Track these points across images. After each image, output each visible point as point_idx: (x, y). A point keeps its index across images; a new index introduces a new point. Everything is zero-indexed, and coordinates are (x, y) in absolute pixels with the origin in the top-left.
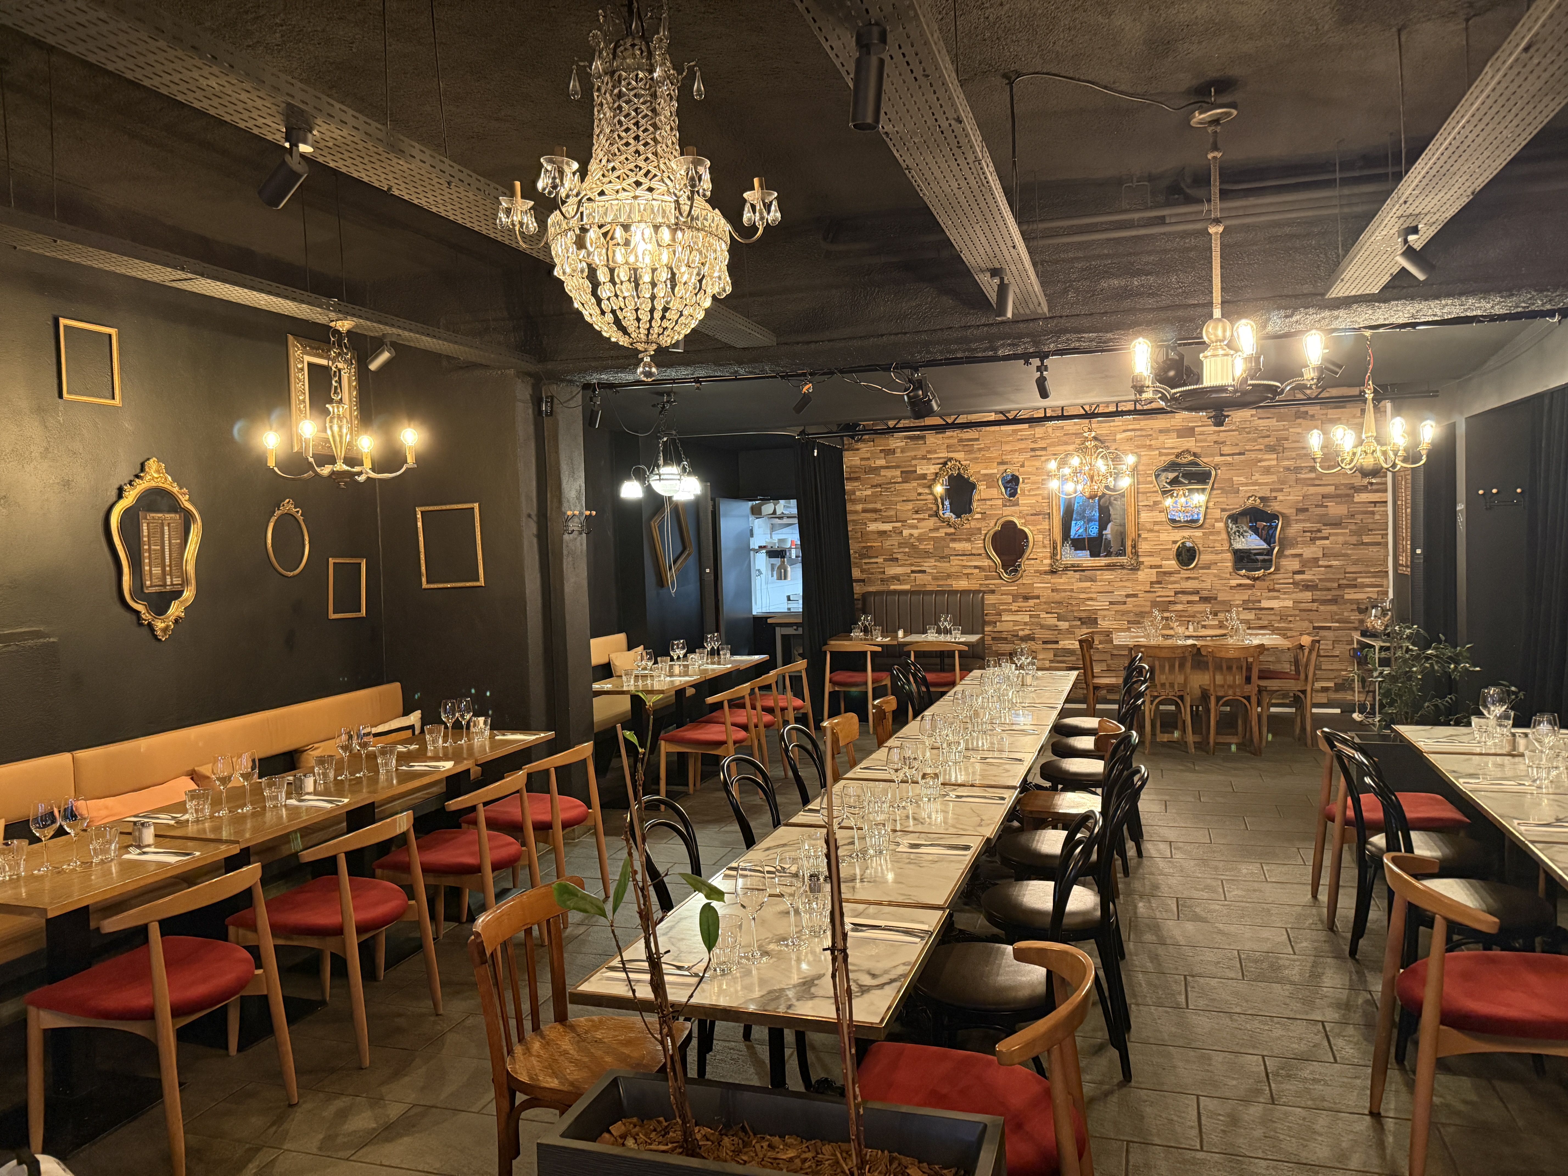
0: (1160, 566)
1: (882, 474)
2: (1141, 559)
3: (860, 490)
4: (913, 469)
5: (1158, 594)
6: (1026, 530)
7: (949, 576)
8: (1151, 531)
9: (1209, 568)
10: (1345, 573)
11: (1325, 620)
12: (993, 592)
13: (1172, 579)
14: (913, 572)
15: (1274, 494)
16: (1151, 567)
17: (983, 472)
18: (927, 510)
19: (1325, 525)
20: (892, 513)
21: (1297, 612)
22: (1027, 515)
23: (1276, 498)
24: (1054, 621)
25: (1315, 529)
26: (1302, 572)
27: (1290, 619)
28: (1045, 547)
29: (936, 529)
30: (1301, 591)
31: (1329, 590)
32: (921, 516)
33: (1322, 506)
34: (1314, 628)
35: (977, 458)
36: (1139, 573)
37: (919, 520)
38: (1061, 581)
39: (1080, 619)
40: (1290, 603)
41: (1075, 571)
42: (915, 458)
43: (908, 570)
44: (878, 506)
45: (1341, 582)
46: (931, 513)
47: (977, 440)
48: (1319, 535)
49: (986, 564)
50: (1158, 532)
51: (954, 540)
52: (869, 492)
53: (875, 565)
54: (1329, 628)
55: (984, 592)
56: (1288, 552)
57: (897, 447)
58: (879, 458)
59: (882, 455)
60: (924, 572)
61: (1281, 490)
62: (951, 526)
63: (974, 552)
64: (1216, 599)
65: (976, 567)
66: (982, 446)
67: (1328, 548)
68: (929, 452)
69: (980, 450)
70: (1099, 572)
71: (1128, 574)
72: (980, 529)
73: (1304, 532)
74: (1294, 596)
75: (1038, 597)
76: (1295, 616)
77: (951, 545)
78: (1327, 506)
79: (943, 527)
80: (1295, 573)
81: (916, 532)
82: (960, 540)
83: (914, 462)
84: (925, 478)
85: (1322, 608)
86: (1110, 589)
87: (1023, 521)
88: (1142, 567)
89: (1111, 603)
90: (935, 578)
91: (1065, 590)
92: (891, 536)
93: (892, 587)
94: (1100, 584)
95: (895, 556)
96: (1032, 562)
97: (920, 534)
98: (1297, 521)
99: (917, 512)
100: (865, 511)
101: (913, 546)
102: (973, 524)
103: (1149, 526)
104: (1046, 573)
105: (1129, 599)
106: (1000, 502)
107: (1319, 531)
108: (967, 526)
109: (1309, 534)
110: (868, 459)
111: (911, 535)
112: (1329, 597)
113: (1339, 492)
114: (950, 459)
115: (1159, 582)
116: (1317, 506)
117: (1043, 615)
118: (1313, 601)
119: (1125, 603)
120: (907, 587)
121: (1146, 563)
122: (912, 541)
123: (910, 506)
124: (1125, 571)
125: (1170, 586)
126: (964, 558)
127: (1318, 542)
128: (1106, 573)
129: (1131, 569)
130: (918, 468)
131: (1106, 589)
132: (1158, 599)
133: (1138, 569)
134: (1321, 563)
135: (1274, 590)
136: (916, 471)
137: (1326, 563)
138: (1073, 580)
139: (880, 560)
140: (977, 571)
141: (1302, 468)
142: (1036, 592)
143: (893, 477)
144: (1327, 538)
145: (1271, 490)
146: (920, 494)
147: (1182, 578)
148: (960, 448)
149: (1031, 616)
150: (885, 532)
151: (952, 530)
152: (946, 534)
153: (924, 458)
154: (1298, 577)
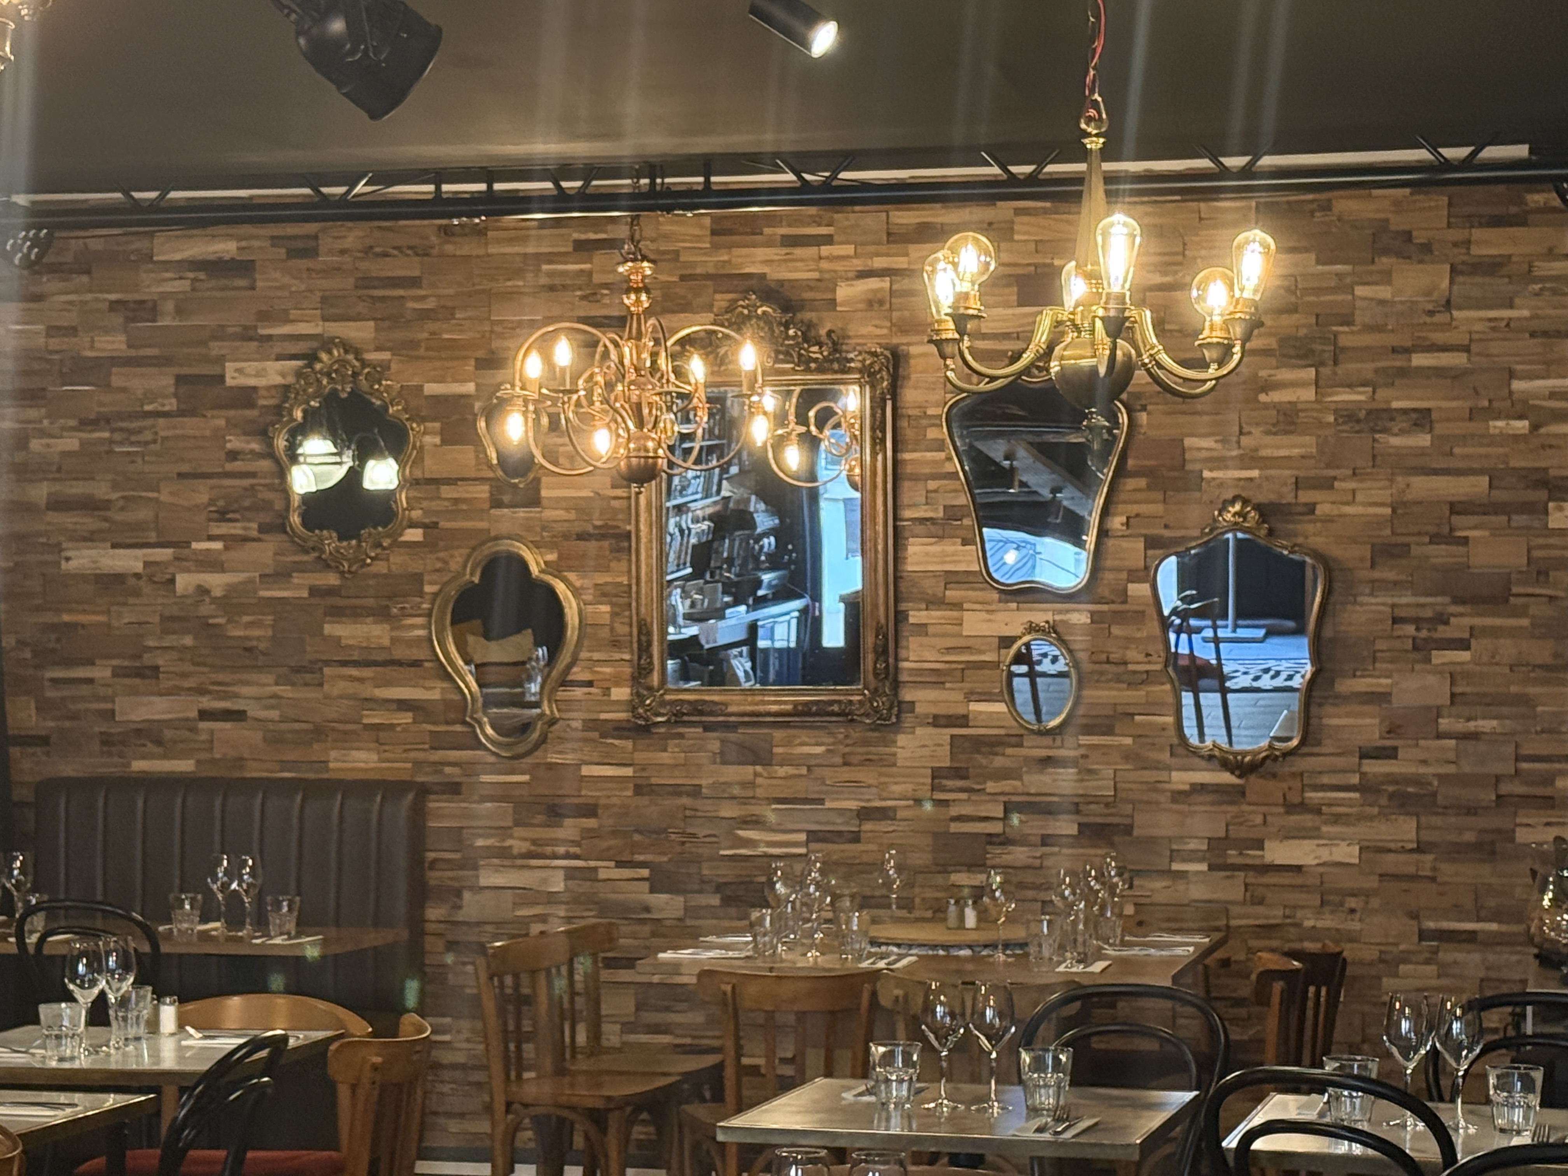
0: (963, 720)
1: (116, 381)
2: (908, 695)
3: (43, 433)
4: (213, 370)
5: (954, 811)
6: (560, 588)
7: (319, 733)
8: (935, 602)
9: (1109, 731)
10: (1518, 758)
11: (1458, 911)
12: (454, 789)
13: (999, 762)
14: (205, 715)
15: (1305, 497)
16: (938, 721)
17: (430, 389)
18: (254, 508)
19: (1458, 600)
20: (144, 514)
21: (1372, 883)
22: (566, 537)
23: (1311, 509)
24: (641, 893)
25: (1429, 613)
26: (1390, 754)
27: (1352, 902)
28: (615, 644)
29: (281, 575)
30: (1383, 815)
31: (1471, 811)
32: (236, 529)
33: (1451, 539)
34: (1423, 935)
35: (414, 344)
36: (902, 739)
37: (231, 541)
38: (665, 757)
39: (719, 888)
40: (1347, 853)
41: (708, 728)
42: (219, 334)
43: (189, 706)
44: (101, 490)
45: (1505, 788)
46: (266, 518)
47: (414, 282)
48: (1443, 632)
49: (435, 695)
50: (958, 606)
51: (337, 613)
52: (71, 443)
53: (85, 690)
54: (1471, 937)
55: (424, 791)
56: (1345, 686)
57: (165, 296)
58: (106, 331)
59: (118, 319)
60: (238, 716)
61: (1327, 484)
62: (328, 567)
63: (399, 653)
64: (1128, 830)
65: (403, 705)
66: (430, 304)
67: (1468, 676)
68: (265, 317)
69: (425, 315)
70: (778, 734)
71: (866, 743)
72: (417, 579)
73: (1396, 620)
74: (1364, 831)
75: (590, 810)
76: (1367, 894)
77: (328, 629)
78: (1465, 541)
79: (299, 567)
80: (1365, 755)
81: (216, 582)
82: (355, 614)
83: (216, 348)
84: (251, 405)
85: (1447, 870)
86: (813, 789)
87: (552, 557)
88: (908, 719)
89: (814, 836)
90: (275, 740)
91: (676, 791)
92: (137, 593)
93: (139, 765)
94: (781, 771)
95: (148, 659)
96: (579, 692)
97: (232, 590)
98: (1376, 586)
99: (222, 516)
100: (58, 504)
101: (205, 627)
102: (398, 561)
103: (932, 587)
104: (620, 730)
105: (868, 826)
106: (482, 492)
107: (1442, 619)
108: (380, 567)
109: (1410, 629)
110: (72, 331)
111: (203, 591)
112: (1470, 837)
113: (1500, 496)
114: (327, 344)
115: (959, 773)
116: (1436, 539)
117: (607, 871)
118: (1420, 849)
119: (856, 838)
120: (185, 766)
121: (919, 709)
122: (205, 609)
123: (201, 493)
124: (856, 734)
125: (991, 786)
126: (367, 673)
127: (1440, 657)
128: (803, 735)
129: (875, 728)
130: (230, 367)
131: (800, 788)
132: (955, 827)
133: (897, 727)
134: (1445, 723)
135: (1303, 807)
136: (221, 378)
137: (1460, 726)
138: (703, 758)
139: (101, 672)
140: (406, 718)
141: (1391, 414)
142: (589, 793)
143: (150, 396)
144: (1463, 645)
145: (1298, 484)
146: (233, 455)
147: (1027, 760)
148: (361, 307)
149: (571, 874)
150: (119, 578)
151: (332, 579)
152: (314, 591)
153: (248, 335)
154: (1376, 768)
